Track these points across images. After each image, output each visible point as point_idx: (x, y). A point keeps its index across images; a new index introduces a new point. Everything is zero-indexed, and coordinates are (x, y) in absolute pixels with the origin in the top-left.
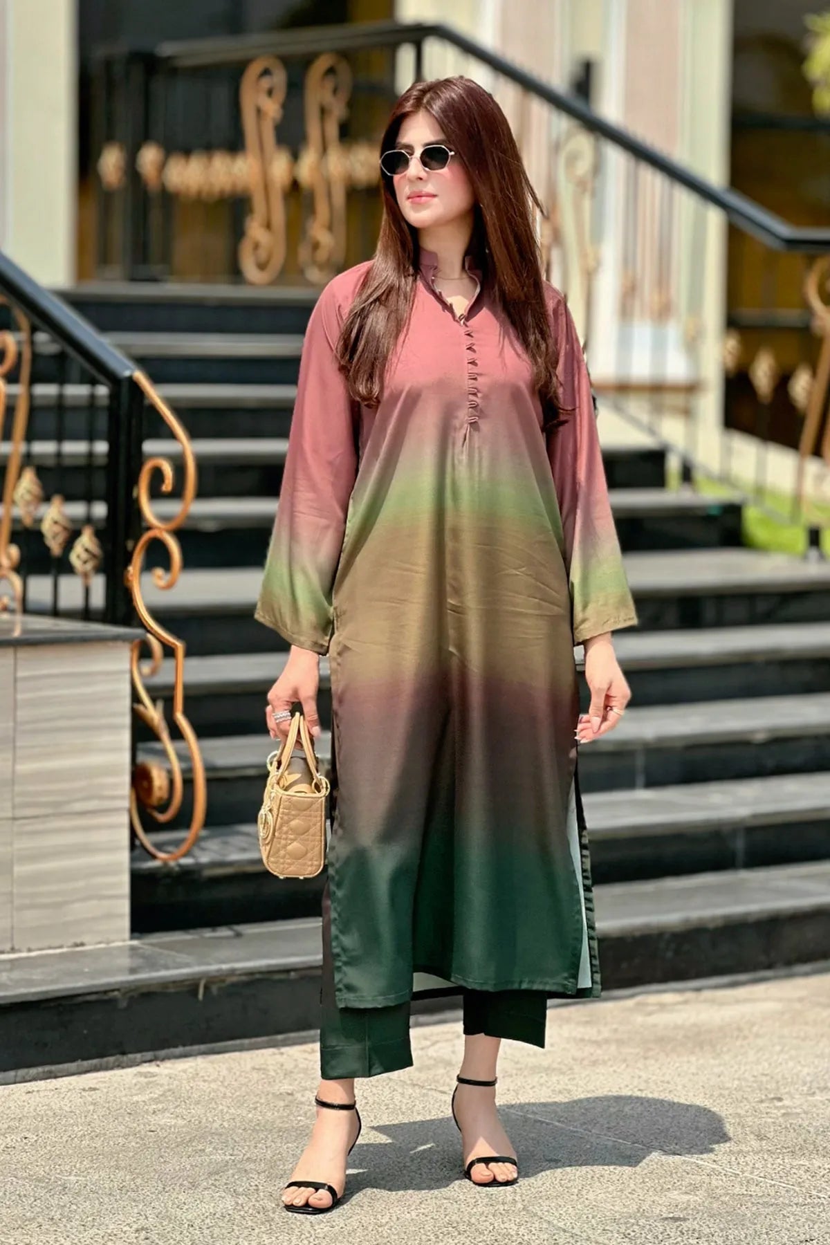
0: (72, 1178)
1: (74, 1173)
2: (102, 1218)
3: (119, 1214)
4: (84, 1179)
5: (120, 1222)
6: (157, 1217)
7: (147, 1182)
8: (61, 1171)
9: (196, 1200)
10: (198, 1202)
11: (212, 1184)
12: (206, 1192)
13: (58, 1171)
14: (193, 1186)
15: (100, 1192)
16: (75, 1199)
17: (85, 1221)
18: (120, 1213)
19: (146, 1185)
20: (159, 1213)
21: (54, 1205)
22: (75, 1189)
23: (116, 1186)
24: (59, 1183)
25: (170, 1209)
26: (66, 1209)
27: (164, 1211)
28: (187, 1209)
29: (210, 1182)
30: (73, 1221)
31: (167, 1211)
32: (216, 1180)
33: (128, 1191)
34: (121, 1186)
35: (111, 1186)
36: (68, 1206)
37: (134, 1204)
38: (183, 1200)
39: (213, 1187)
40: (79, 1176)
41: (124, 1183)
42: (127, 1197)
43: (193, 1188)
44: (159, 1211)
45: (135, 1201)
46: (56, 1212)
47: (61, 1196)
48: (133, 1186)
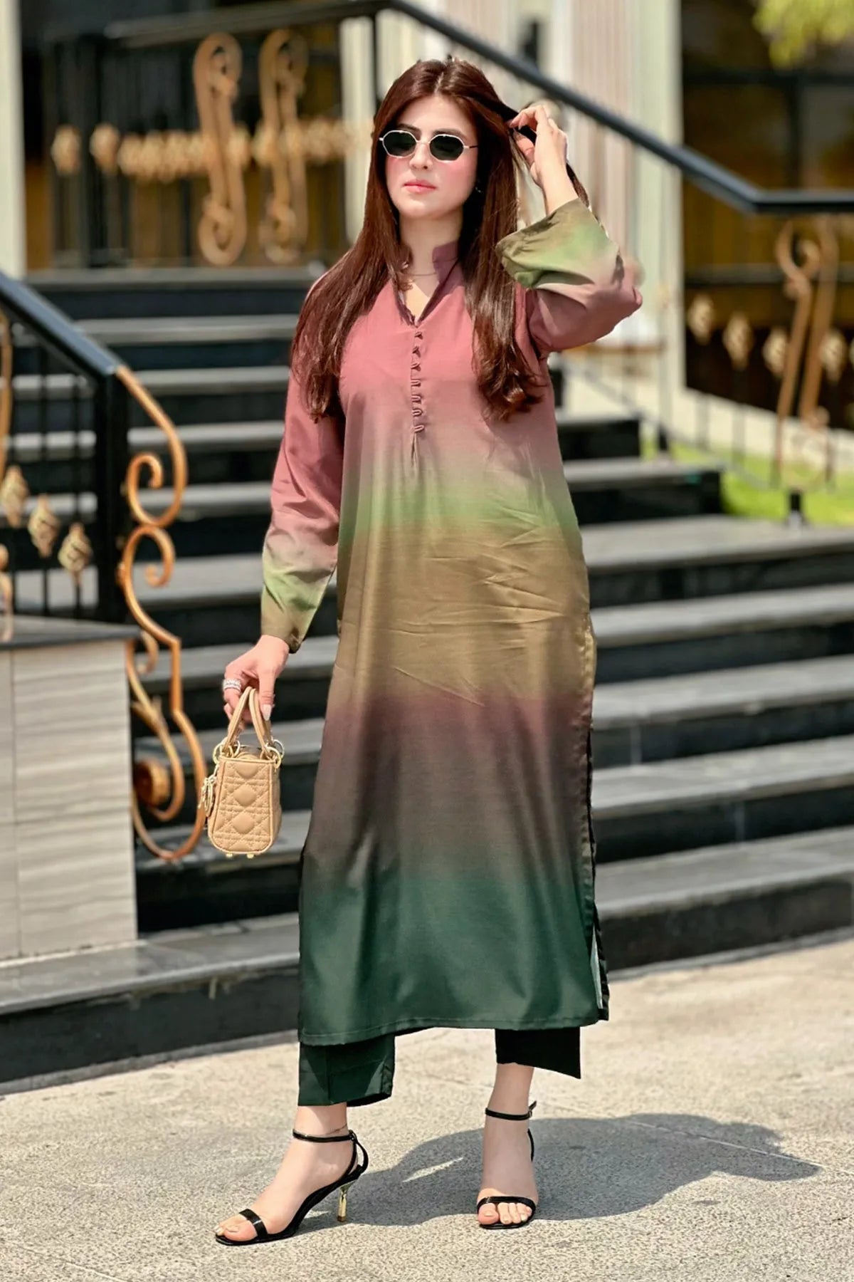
0: (99, 1185)
1: (100, 1180)
2: (133, 1226)
3: (150, 1220)
4: (110, 1186)
5: (152, 1229)
6: (188, 1221)
7: (174, 1186)
8: (87, 1178)
9: (226, 1203)
10: (230, 1204)
11: (242, 1186)
12: (237, 1194)
13: (84, 1179)
14: (222, 1188)
15: (128, 1198)
16: (104, 1206)
17: (117, 1228)
18: (151, 1218)
19: (174, 1189)
20: (190, 1218)
21: (83, 1213)
22: (103, 1197)
23: (144, 1192)
24: (86, 1191)
25: (200, 1213)
26: (96, 1217)
27: (195, 1215)
28: (218, 1212)
29: (240, 1184)
30: (105, 1229)
31: (198, 1215)
32: (245, 1181)
33: (156, 1196)
34: (149, 1191)
35: (138, 1192)
36: (98, 1213)
37: (163, 1209)
38: (213, 1204)
39: (243, 1189)
40: (106, 1183)
41: (151, 1189)
42: (156, 1202)
43: (222, 1191)
44: (190, 1215)
45: (164, 1206)
46: (86, 1220)
47: (90, 1204)
48: (160, 1191)
